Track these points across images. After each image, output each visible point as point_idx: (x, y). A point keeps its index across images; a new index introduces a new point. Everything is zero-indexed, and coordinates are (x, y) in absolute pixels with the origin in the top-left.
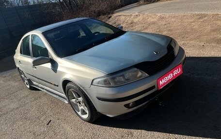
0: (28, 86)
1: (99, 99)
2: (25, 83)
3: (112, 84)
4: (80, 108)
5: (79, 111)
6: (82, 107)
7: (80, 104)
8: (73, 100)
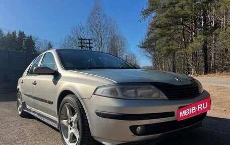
0: (20, 112)
1: (98, 114)
2: (19, 108)
3: (120, 95)
4: (70, 132)
5: (67, 138)
6: (72, 131)
7: (71, 125)
8: (64, 120)
